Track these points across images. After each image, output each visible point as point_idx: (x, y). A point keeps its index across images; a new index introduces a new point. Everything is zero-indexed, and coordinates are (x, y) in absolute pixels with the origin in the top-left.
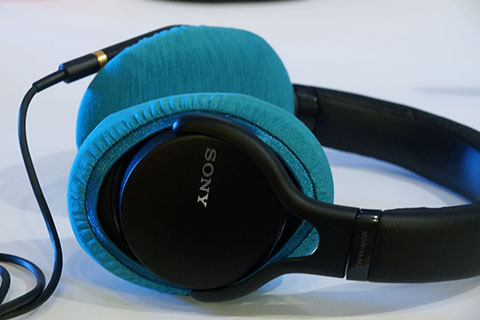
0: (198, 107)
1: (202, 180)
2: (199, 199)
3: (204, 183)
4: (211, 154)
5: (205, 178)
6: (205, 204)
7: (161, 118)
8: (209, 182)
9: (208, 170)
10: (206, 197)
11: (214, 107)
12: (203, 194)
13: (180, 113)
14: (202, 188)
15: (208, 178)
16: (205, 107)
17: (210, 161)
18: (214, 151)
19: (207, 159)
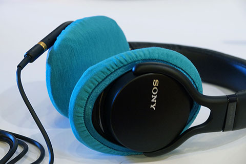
0: (139, 58)
1: (153, 96)
2: (152, 106)
3: (154, 97)
4: (156, 83)
5: (154, 95)
6: (154, 108)
7: (122, 67)
8: (156, 97)
9: (155, 91)
10: (155, 105)
11: (148, 57)
12: (153, 103)
13: (131, 63)
14: (153, 101)
15: (155, 95)
16: (143, 57)
17: (156, 86)
18: (157, 81)
19: (154, 85)
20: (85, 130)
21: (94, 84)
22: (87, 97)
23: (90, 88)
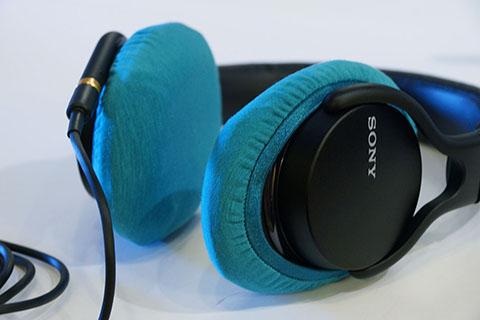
1: (370, 151)
2: (370, 172)
3: (371, 153)
4: (372, 122)
5: (371, 148)
6: (374, 175)
7: (299, 105)
8: (374, 151)
9: (372, 139)
10: (374, 168)
12: (372, 165)
15: (373, 148)
17: (373, 130)
18: (374, 118)
19: (371, 128)
20: (249, 250)
21: (256, 148)
22: (248, 177)
23: (252, 159)
